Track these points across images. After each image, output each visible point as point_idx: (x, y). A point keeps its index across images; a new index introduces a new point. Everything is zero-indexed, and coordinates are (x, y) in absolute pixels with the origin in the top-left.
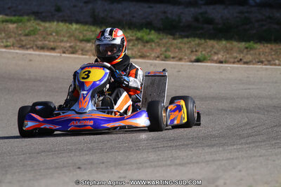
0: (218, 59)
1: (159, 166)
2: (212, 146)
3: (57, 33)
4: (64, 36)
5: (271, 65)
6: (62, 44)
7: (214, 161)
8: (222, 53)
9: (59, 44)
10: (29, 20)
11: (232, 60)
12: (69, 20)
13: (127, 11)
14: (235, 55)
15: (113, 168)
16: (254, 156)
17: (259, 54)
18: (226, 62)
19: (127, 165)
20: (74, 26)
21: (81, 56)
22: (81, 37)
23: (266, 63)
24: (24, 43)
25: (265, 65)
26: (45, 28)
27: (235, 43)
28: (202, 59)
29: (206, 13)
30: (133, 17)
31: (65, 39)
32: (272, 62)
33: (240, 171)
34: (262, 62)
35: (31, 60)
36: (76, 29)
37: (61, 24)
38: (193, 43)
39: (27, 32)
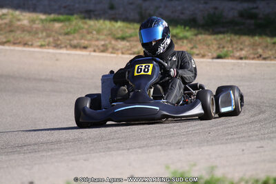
0: (240, 55)
8: (247, 49)
10: (76, 19)
11: (252, 56)
18: (246, 58)
20: (119, 24)
28: (222, 55)
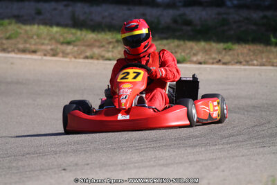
0: (197, 60)
1: (143, 167)
2: (194, 146)
3: (39, 36)
4: (45, 39)
5: (249, 65)
6: (43, 47)
7: (197, 161)
8: (201, 54)
9: (39, 47)
10: (10, 24)
11: (211, 61)
12: (49, 23)
13: (106, 14)
14: (214, 56)
15: (98, 169)
16: (237, 156)
17: (238, 55)
18: (205, 63)
19: (112, 166)
20: (55, 29)
21: (62, 59)
22: (62, 40)
23: (244, 63)
24: (5, 47)
25: (244, 65)
26: (26, 31)
27: (214, 45)
28: (181, 60)
29: (184, 14)
30: (113, 19)
31: (46, 42)
32: (250, 63)
33: (223, 171)
34: (240, 63)
35: (12, 63)
36: (57, 32)
37: (42, 27)
38: (172, 45)
39: (8, 35)
